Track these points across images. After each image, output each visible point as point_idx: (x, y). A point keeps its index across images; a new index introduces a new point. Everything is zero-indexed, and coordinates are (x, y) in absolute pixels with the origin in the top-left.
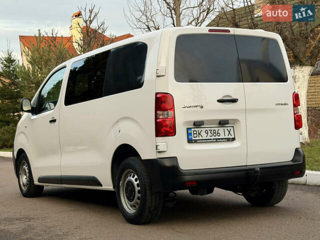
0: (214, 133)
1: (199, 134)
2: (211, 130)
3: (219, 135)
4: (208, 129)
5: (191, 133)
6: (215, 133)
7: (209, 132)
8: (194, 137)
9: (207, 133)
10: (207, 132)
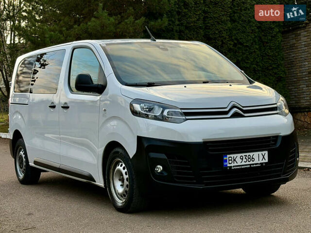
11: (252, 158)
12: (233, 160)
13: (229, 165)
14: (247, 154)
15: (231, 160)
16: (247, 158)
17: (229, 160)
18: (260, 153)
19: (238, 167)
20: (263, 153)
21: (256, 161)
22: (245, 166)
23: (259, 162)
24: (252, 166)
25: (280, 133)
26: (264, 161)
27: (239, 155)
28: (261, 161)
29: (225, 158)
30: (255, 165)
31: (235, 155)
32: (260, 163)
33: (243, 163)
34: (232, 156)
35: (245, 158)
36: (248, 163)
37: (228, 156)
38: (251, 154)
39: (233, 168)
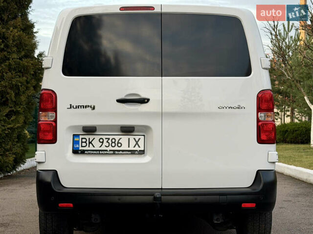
0: (112, 142)
1: (90, 143)
2: (109, 139)
3: (119, 145)
4: (104, 137)
5: (79, 141)
6: (115, 142)
7: (105, 141)
8: (82, 146)
9: (103, 142)
10: (101, 140)
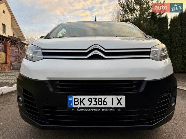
11: (104, 102)
12: (79, 101)
13: (74, 106)
14: (98, 97)
15: (77, 101)
16: (97, 100)
17: (75, 101)
18: (115, 97)
19: (85, 110)
20: (119, 97)
21: (109, 105)
22: (94, 110)
23: (113, 107)
24: (103, 110)
25: (145, 78)
26: (119, 106)
27: (87, 97)
28: (115, 106)
29: (70, 99)
30: (106, 110)
31: (82, 97)
32: (115, 108)
33: (92, 106)
34: (79, 97)
35: (95, 101)
36: (98, 106)
37: (74, 97)
38: (103, 97)
39: (78, 110)
